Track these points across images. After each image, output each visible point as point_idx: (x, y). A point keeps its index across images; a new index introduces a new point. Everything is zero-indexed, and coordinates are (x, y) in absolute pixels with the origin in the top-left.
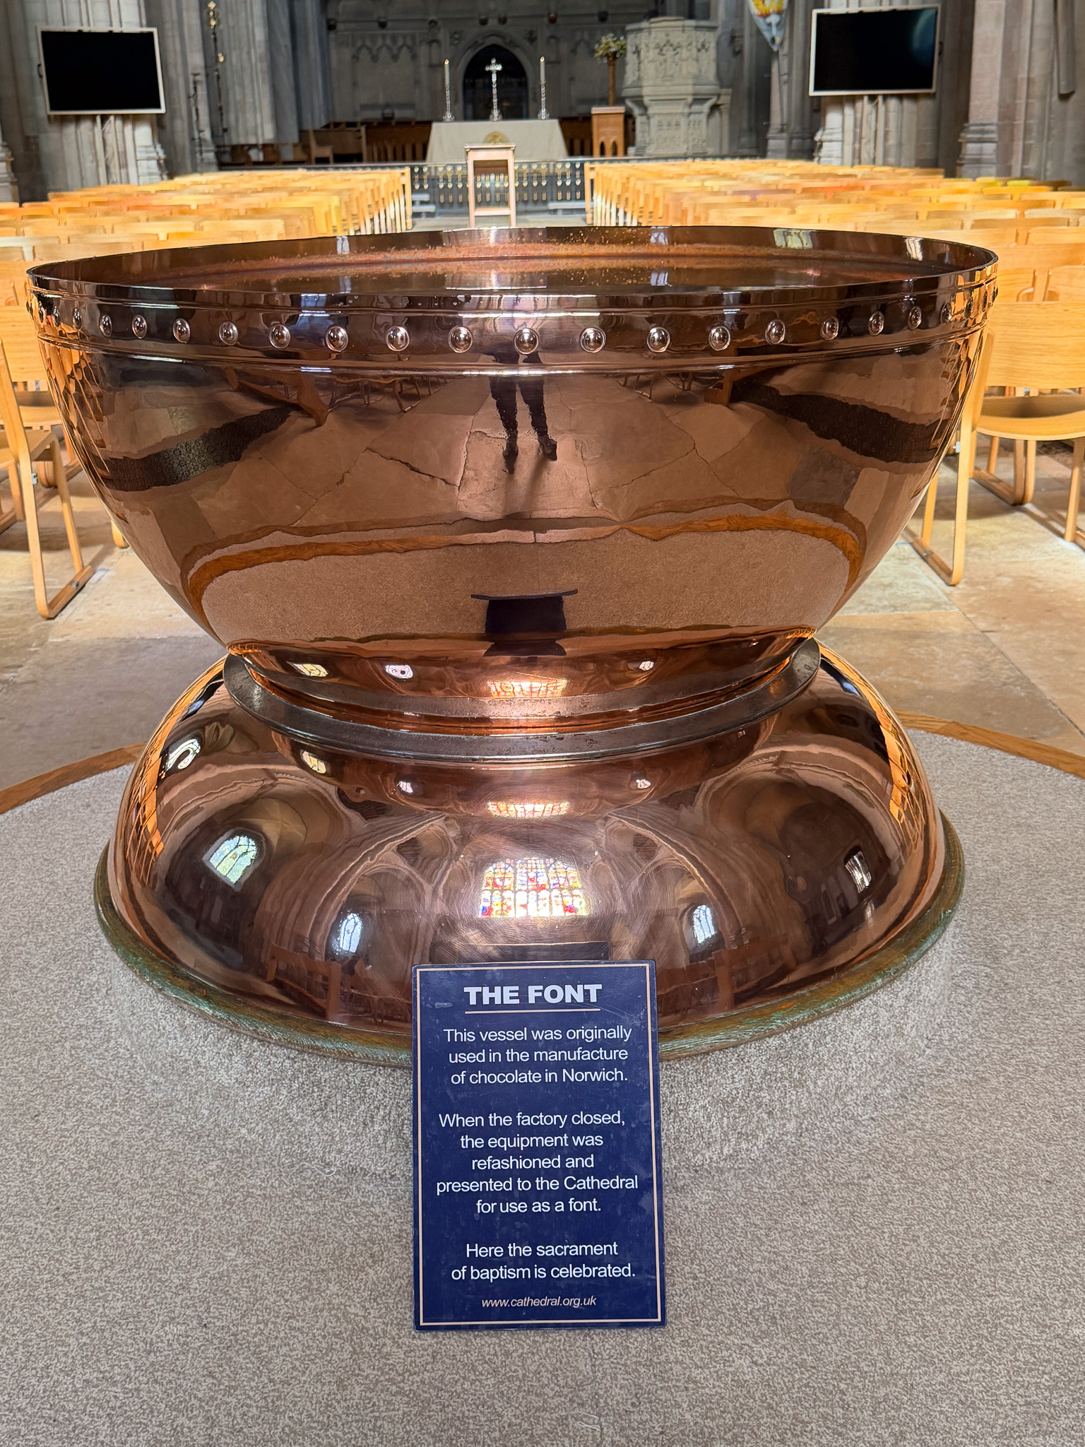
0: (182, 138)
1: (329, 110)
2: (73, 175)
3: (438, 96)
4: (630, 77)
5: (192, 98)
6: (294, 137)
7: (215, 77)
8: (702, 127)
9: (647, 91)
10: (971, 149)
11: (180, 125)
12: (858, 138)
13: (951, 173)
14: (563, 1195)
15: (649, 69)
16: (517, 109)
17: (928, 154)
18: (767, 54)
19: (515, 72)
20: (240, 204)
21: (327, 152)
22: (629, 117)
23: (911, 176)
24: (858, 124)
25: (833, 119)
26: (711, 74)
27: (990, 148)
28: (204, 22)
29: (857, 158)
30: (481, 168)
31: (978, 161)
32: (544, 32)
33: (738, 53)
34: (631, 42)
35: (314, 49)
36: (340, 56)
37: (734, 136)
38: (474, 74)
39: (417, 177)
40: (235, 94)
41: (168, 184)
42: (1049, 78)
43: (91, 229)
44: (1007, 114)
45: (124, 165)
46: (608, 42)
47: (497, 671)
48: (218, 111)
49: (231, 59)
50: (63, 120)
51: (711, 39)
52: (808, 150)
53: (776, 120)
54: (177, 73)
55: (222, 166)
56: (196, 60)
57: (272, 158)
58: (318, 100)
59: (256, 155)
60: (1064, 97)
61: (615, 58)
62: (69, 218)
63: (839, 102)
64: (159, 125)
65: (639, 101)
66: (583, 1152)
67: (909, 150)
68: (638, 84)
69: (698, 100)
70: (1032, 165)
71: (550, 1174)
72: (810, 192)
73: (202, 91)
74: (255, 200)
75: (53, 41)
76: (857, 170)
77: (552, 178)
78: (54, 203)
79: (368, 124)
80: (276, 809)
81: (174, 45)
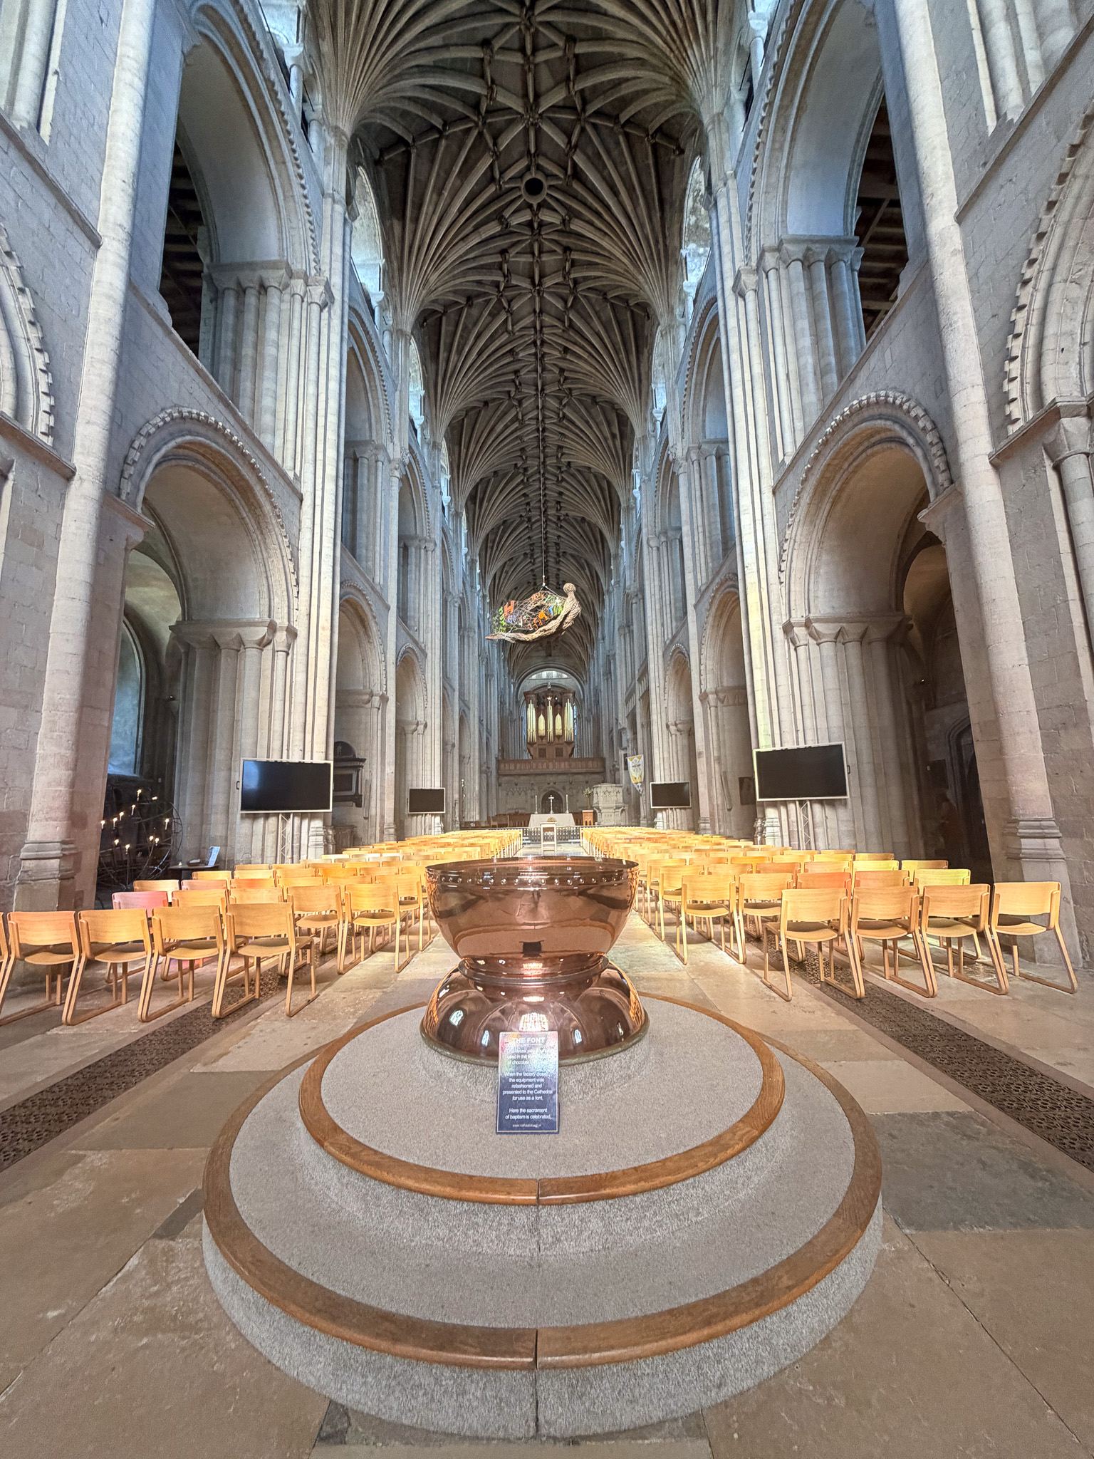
0: (449, 820)
1: (498, 809)
2: (413, 833)
3: (533, 805)
4: (595, 801)
5: (454, 808)
6: (485, 819)
7: (461, 801)
8: (619, 817)
9: (601, 805)
10: (702, 825)
11: (449, 816)
12: (668, 821)
13: (697, 833)
14: (534, 1095)
15: (601, 799)
16: (559, 810)
17: (691, 826)
18: (638, 795)
19: (559, 799)
20: (467, 842)
21: (496, 824)
22: (595, 813)
23: (684, 834)
24: (668, 817)
25: (659, 815)
26: (621, 799)
27: (708, 825)
28: (460, 785)
29: (668, 827)
30: (545, 830)
31: (705, 829)
32: (567, 787)
33: (630, 794)
34: (595, 790)
35: (494, 791)
36: (502, 794)
37: (630, 820)
38: (545, 799)
39: (525, 833)
40: (467, 806)
41: (444, 835)
42: (723, 804)
43: (420, 850)
44: (712, 815)
45: (430, 829)
46: (588, 790)
47: (525, 962)
48: (462, 811)
49: (467, 796)
50: (413, 815)
51: (621, 790)
52: (653, 825)
53: (642, 815)
54: (450, 801)
55: (462, 829)
56: (456, 796)
57: (478, 826)
58: (494, 807)
59: (472, 825)
60: (729, 810)
61: (591, 796)
62: (414, 847)
63: (661, 810)
64: (442, 816)
65: (598, 808)
66: (539, 1083)
67: (685, 826)
68: (598, 803)
69: (618, 808)
70: (722, 831)
71: (531, 1089)
72: (649, 839)
73: (457, 806)
74: (471, 841)
75: (411, 791)
76: (667, 832)
77: (569, 832)
78: (408, 842)
79: (510, 815)
80: (468, 1002)
81: (450, 791)
